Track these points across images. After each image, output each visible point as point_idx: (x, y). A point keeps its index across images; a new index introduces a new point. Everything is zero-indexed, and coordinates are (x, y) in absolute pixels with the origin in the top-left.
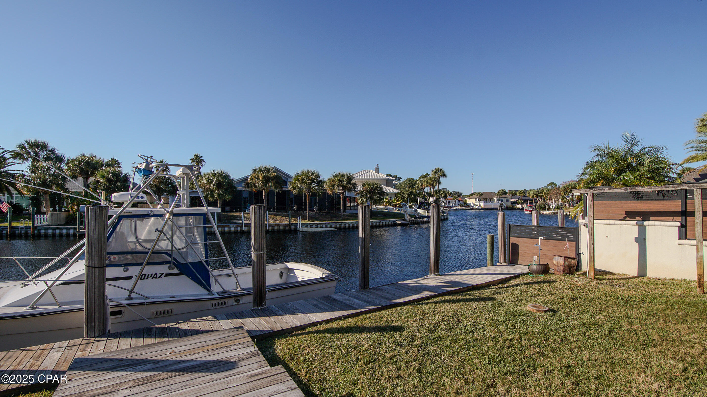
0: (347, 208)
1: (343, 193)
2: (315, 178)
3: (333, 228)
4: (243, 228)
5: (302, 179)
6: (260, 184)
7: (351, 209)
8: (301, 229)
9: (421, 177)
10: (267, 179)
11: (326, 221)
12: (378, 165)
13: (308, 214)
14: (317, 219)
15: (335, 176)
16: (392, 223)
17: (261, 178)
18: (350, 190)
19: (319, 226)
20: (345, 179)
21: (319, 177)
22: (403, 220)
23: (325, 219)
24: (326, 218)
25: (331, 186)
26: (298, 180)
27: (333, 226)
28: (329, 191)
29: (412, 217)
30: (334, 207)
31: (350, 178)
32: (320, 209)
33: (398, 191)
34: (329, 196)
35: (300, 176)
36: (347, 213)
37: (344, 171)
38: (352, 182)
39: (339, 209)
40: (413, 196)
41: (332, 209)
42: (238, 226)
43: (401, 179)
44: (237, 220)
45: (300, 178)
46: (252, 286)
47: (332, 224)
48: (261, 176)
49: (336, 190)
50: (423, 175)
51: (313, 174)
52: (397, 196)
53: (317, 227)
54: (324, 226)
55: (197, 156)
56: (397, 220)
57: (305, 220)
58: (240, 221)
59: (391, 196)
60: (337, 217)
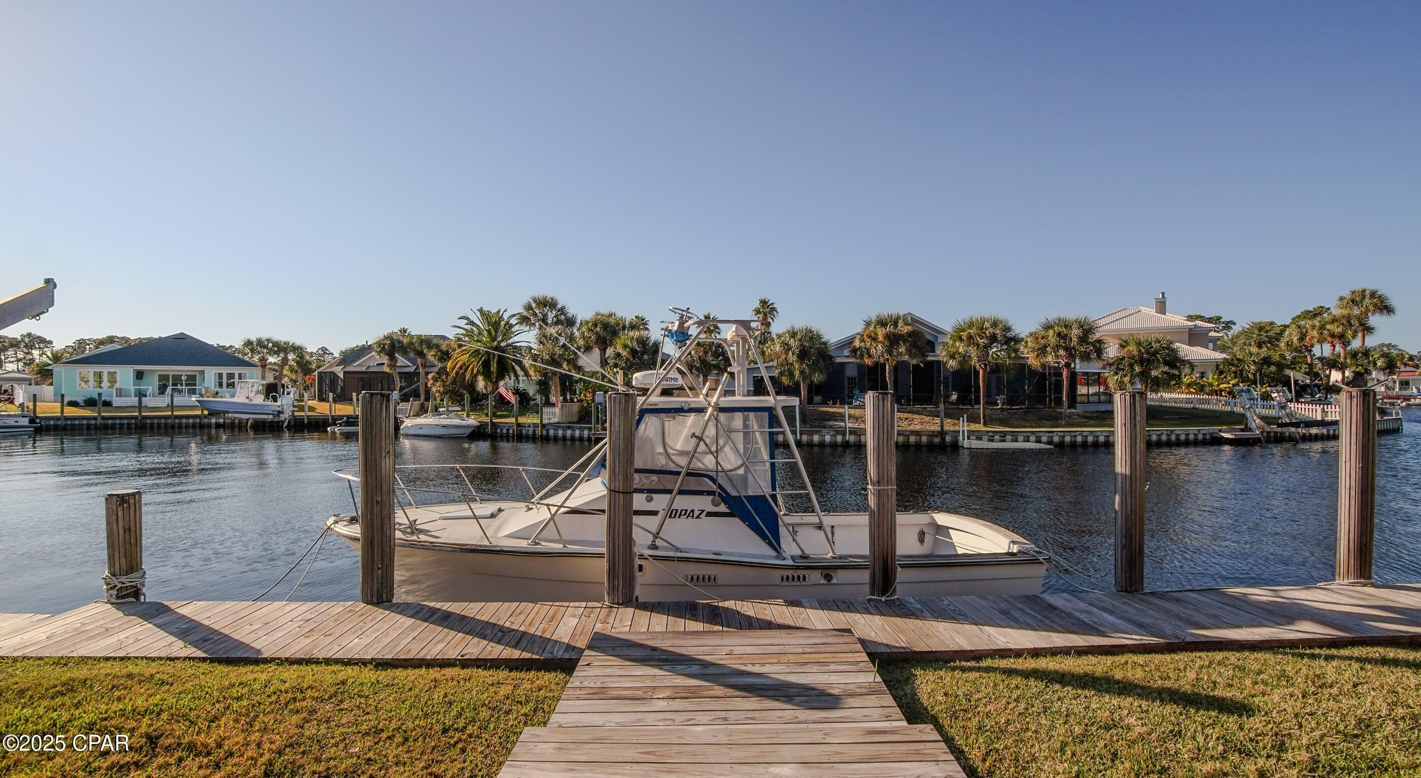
0: (1079, 399)
1: (1067, 365)
2: (998, 332)
3: (1044, 443)
4: (847, 438)
5: (970, 337)
6: (878, 350)
7: (1088, 402)
8: (966, 443)
9: (1299, 317)
10: (893, 340)
11: (1025, 427)
12: (1163, 294)
13: (984, 411)
14: (1004, 423)
15: (1048, 327)
16: (1208, 437)
17: (880, 338)
18: (1086, 357)
19: (1009, 437)
20: (1075, 332)
21: (1007, 329)
22: (1242, 430)
23: (1023, 423)
24: (1028, 421)
25: (1039, 349)
26: (961, 339)
27: (1044, 439)
28: (1033, 361)
29: (1269, 424)
30: (1046, 396)
31: (1087, 330)
32: (1010, 401)
33: (1224, 356)
34: (1033, 372)
35: (964, 331)
36: (1080, 409)
37: (1071, 314)
38: (1093, 338)
39: (1059, 402)
40: (1273, 368)
41: (1041, 401)
42: (838, 432)
43: (1234, 324)
44: (836, 420)
45: (964, 335)
46: (867, 553)
47: (1040, 434)
48: (881, 332)
49: (1050, 359)
50: (1308, 312)
51: (995, 324)
52: (1220, 369)
53: (1004, 441)
54: (1021, 438)
55: (764, 303)
56: (1220, 431)
57: (977, 425)
58: (842, 424)
59: (1202, 370)
60: (1054, 420)
